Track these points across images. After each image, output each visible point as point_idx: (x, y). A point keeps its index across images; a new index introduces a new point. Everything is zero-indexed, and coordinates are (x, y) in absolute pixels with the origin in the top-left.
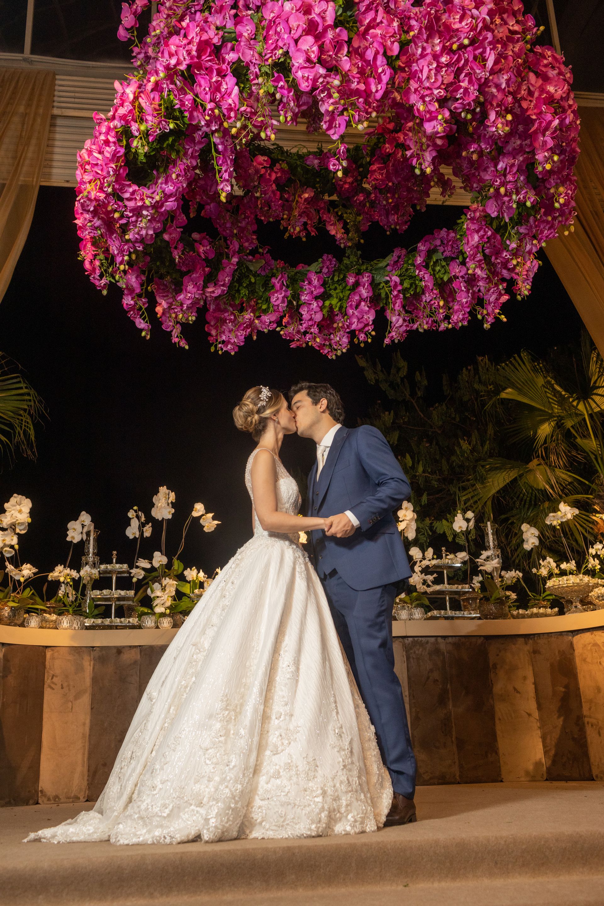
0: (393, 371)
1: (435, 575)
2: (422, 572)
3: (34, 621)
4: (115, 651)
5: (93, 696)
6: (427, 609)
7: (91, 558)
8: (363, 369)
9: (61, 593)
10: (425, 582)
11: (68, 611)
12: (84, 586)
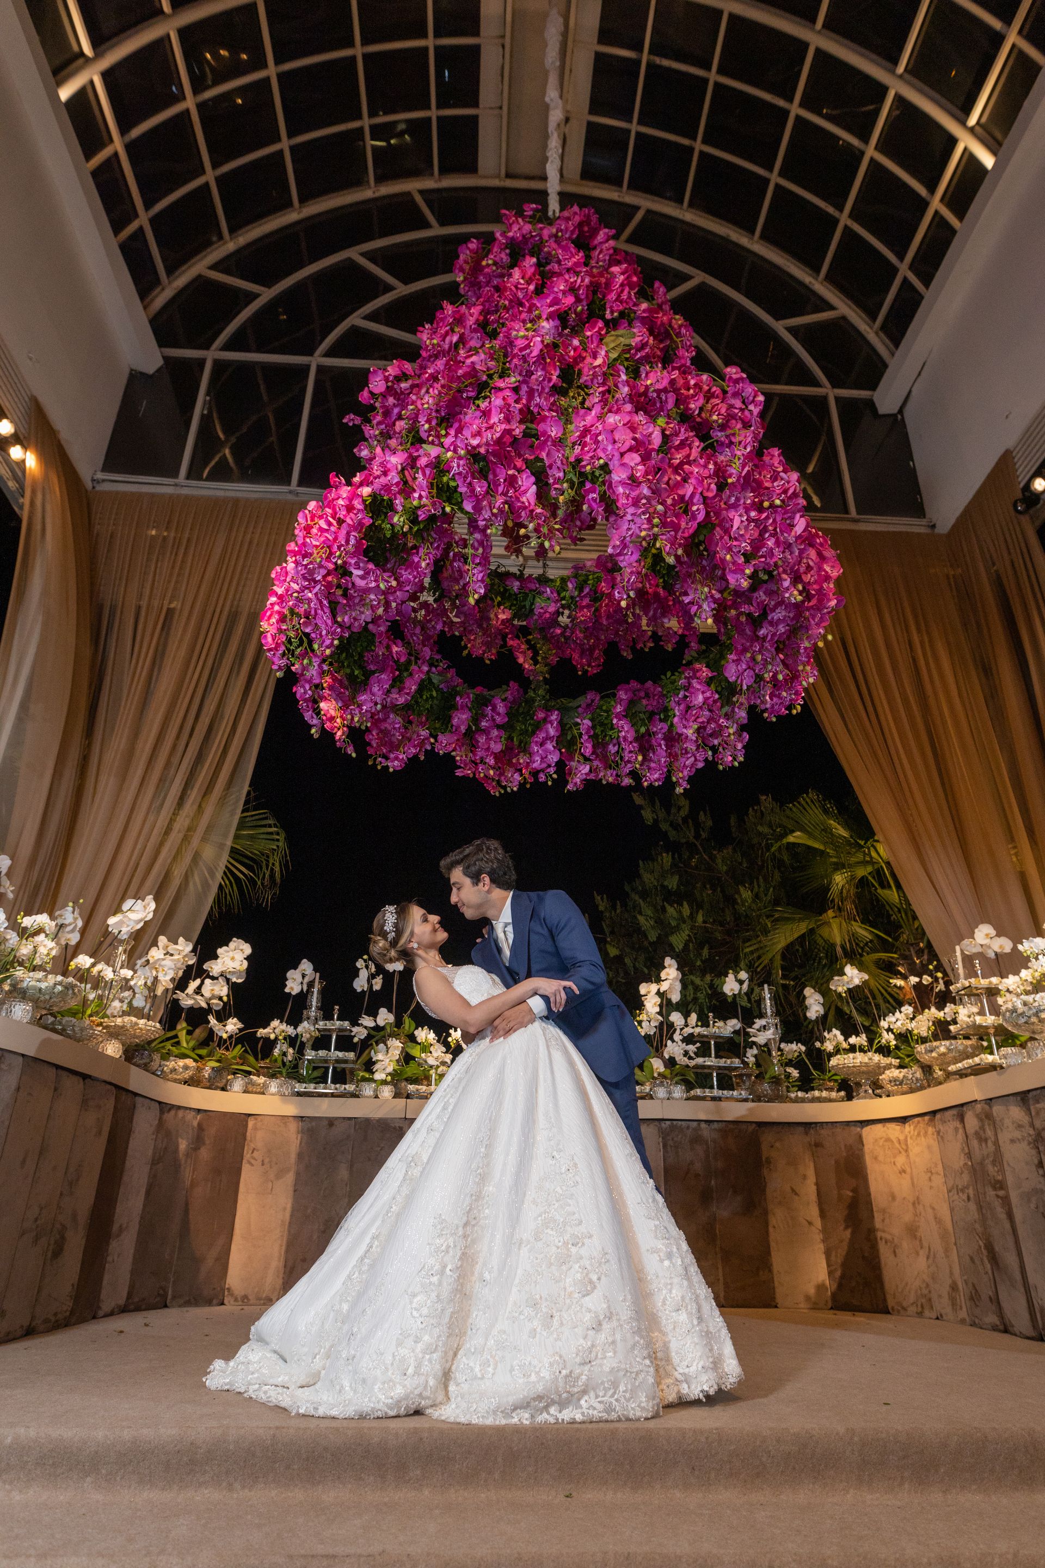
0: (673, 810)
1: (698, 1045)
2: (683, 1041)
3: (238, 1084)
4: (325, 1123)
5: (298, 1174)
6: (689, 1086)
7: (313, 1013)
8: (640, 807)
9: (276, 1052)
10: (686, 1053)
11: (280, 1073)
12: (303, 1045)
